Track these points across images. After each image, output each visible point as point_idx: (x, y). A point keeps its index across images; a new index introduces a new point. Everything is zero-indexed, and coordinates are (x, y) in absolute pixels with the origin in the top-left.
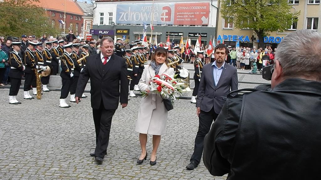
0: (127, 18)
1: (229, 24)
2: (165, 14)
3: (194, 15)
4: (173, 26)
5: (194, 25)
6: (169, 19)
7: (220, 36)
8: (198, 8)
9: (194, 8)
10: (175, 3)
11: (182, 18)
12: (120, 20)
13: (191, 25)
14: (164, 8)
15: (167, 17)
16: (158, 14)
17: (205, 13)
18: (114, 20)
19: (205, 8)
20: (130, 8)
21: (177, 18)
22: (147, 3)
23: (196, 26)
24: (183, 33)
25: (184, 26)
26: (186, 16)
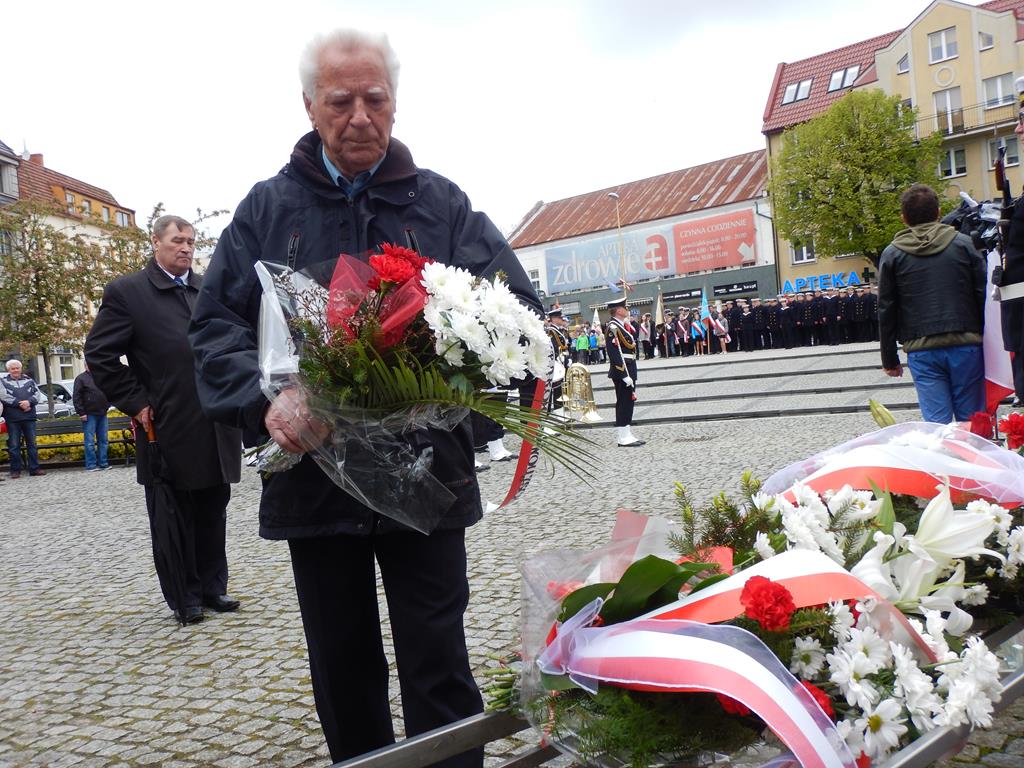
0: (571, 277)
1: (804, 249)
2: (653, 255)
3: (722, 244)
4: (677, 277)
5: (725, 268)
6: (664, 264)
7: (787, 282)
8: (727, 226)
9: (717, 228)
10: (673, 224)
11: (694, 256)
12: (555, 284)
13: (716, 269)
14: (651, 240)
15: (660, 259)
16: (637, 257)
17: (744, 235)
18: (543, 286)
19: (742, 223)
20: (573, 253)
21: (683, 258)
22: (609, 236)
23: (729, 269)
24: (700, 289)
25: (702, 273)
26: (703, 250)
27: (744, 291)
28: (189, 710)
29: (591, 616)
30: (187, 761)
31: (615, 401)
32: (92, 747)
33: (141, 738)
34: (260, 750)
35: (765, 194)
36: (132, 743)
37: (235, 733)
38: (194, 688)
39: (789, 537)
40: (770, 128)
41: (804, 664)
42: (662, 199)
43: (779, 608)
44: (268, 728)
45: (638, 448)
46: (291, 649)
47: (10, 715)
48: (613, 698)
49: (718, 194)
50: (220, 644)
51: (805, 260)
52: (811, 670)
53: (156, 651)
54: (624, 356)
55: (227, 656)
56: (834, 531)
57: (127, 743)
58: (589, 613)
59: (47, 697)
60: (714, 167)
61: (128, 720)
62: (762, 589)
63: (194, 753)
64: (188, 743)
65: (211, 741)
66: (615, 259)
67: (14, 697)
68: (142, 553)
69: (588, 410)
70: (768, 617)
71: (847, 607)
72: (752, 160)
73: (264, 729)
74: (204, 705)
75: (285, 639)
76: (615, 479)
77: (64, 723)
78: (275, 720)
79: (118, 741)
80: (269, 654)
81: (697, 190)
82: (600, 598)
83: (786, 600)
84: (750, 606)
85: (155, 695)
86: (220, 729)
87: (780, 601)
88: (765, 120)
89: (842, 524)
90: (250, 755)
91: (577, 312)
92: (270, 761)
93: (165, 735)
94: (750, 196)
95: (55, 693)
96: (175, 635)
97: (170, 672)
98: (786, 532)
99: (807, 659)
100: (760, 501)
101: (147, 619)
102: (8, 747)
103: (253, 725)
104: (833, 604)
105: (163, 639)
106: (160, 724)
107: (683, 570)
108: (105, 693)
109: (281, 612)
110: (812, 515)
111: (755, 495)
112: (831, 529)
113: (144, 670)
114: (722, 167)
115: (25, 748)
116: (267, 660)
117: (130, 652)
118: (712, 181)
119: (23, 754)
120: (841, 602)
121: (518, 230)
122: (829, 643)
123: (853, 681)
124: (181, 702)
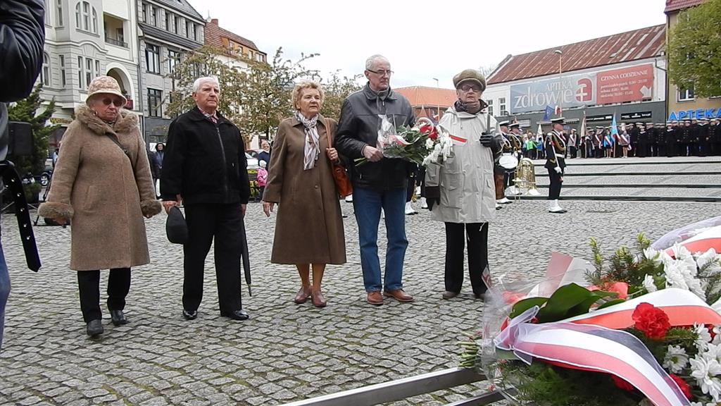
1: (687, 91)
2: (582, 91)
3: (629, 86)
4: (597, 106)
5: (630, 102)
6: (589, 97)
7: (673, 113)
8: (634, 74)
9: (627, 75)
10: (597, 72)
11: (609, 93)
12: (516, 107)
13: (624, 103)
14: (581, 82)
15: (586, 94)
16: (571, 92)
17: (646, 80)
18: (508, 109)
19: (645, 72)
20: (529, 88)
21: (602, 94)
22: (554, 77)
23: (632, 103)
24: (612, 115)
25: (615, 105)
26: (616, 90)
27: (642, 117)
28: (283, 344)
29: (530, 317)
30: (281, 373)
31: (549, 184)
32: (230, 359)
33: (256, 357)
34: (322, 372)
35: (663, 54)
36: (252, 359)
37: (308, 361)
38: (286, 332)
39: (668, 280)
40: (669, 10)
41: (673, 362)
42: (590, 56)
43: (659, 325)
44: (327, 359)
45: (562, 215)
46: (342, 316)
47: (188, 335)
48: (541, 368)
49: (630, 53)
50: (301, 309)
51: (687, 99)
52: (677, 367)
53: (267, 309)
54: (556, 155)
55: (305, 316)
56: (700, 278)
57: (248, 359)
58: (530, 315)
59: (207, 328)
60: (628, 35)
61: (249, 346)
62: (648, 311)
63: (285, 369)
64: (282, 362)
65: (295, 363)
66: (556, 93)
67: (190, 326)
68: (261, 252)
69: (531, 188)
70: (651, 330)
71: (707, 329)
72: (656, 31)
73: (324, 360)
74: (292, 342)
75: (339, 310)
76: (545, 233)
77: (216, 343)
78: (331, 356)
79: (244, 357)
80: (329, 317)
81: (615, 50)
82: (537, 306)
83: (665, 320)
84: (639, 321)
85: (265, 333)
86: (300, 357)
87: (660, 320)
88: (667, 4)
89: (707, 274)
90: (316, 374)
91: (528, 125)
92: (327, 379)
93: (270, 356)
94: (653, 55)
95: (211, 326)
96: (277, 301)
97: (274, 321)
98: (666, 277)
99: (675, 360)
100: (649, 253)
101: (263, 290)
102: (186, 353)
103: (318, 358)
104: (697, 326)
105: (271, 302)
106: (267, 350)
107: (594, 294)
108: (238, 329)
109: (337, 294)
110: (686, 267)
111: (646, 249)
112: (698, 276)
113: (259, 319)
114: (634, 35)
115: (195, 354)
116: (328, 321)
117: (252, 307)
118: (625, 45)
119: (194, 357)
120: (703, 325)
121: (494, 72)
122: (692, 351)
123: (707, 378)
124: (279, 339)
